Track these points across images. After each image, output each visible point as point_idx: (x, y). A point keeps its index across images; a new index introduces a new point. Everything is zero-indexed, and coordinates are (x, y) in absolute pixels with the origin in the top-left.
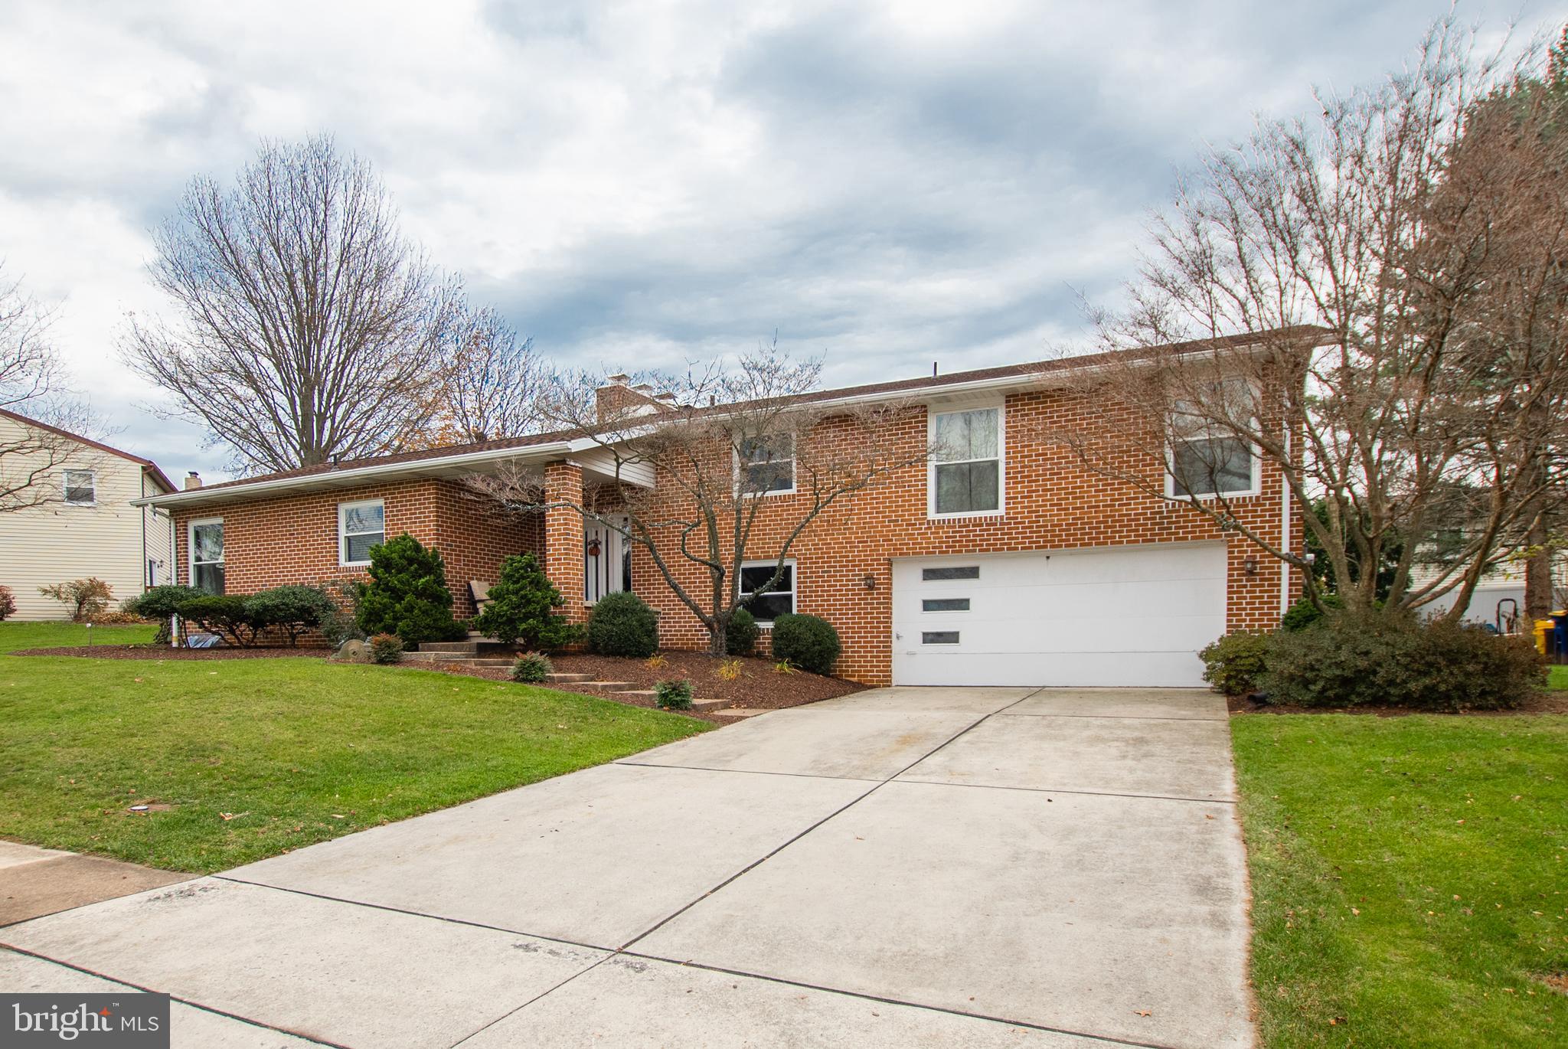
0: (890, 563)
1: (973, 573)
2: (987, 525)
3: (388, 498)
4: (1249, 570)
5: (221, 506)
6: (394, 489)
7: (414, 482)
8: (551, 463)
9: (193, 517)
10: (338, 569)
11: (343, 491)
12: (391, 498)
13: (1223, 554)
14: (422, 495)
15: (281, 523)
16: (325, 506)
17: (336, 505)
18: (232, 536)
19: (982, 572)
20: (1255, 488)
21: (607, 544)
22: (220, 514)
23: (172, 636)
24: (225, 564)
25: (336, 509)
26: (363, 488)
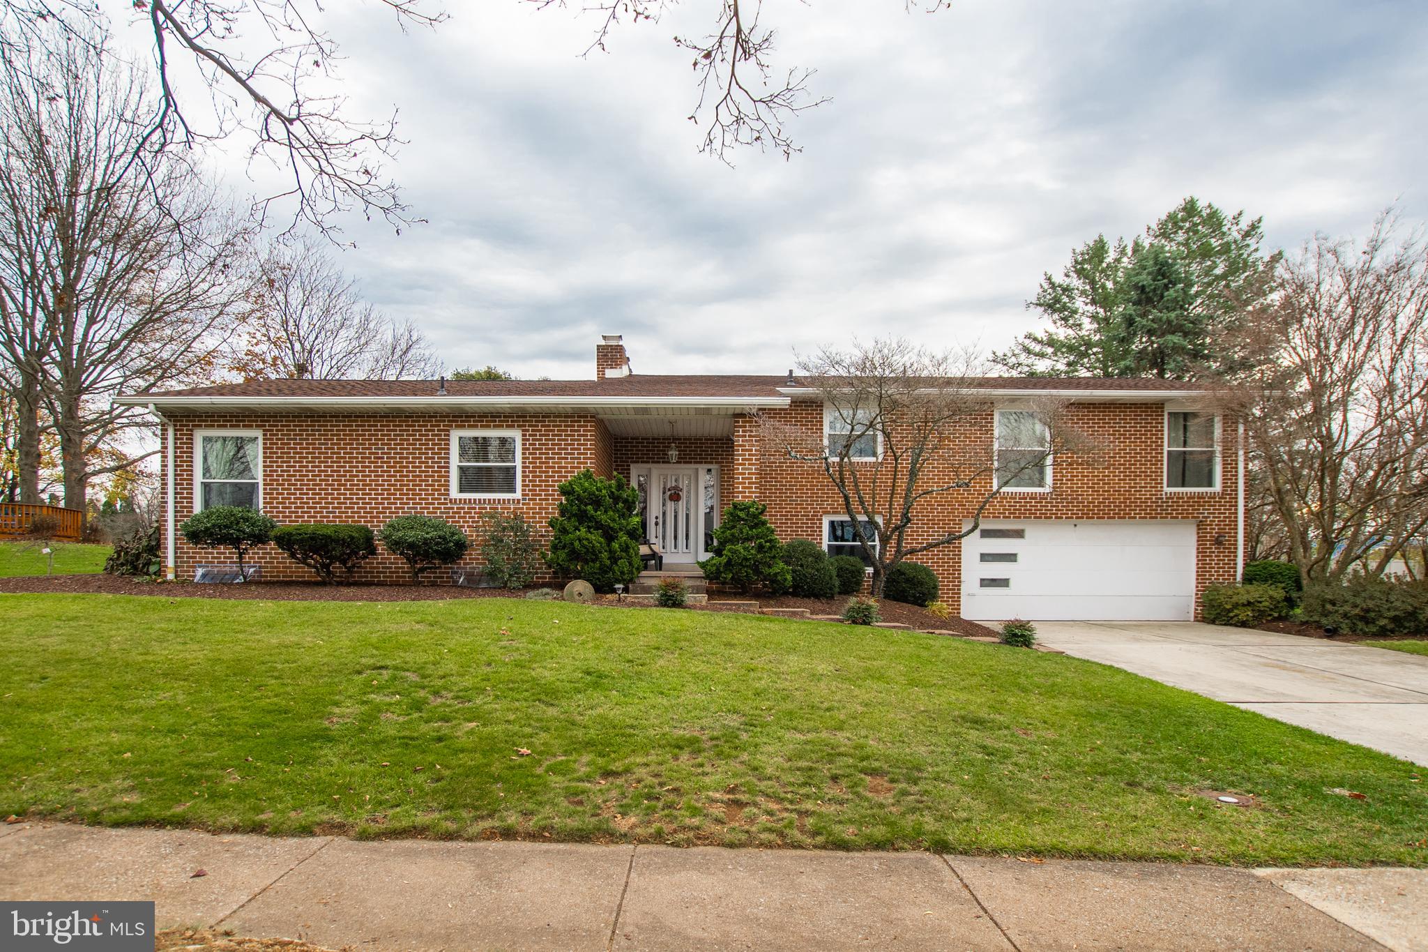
0: (961, 523)
1: (1019, 534)
3: (528, 431)
4: (1218, 542)
5: (259, 416)
6: (536, 421)
7: (565, 417)
8: (742, 415)
9: (205, 426)
10: (451, 500)
11: (462, 417)
12: (533, 431)
13: (1194, 529)
14: (575, 431)
15: (361, 444)
16: (434, 431)
17: (448, 431)
18: (277, 453)
19: (1027, 534)
20: (1218, 487)
21: (689, 492)
22: (257, 426)
23: (166, 567)
24: (264, 485)
25: (448, 435)
26: (492, 417)
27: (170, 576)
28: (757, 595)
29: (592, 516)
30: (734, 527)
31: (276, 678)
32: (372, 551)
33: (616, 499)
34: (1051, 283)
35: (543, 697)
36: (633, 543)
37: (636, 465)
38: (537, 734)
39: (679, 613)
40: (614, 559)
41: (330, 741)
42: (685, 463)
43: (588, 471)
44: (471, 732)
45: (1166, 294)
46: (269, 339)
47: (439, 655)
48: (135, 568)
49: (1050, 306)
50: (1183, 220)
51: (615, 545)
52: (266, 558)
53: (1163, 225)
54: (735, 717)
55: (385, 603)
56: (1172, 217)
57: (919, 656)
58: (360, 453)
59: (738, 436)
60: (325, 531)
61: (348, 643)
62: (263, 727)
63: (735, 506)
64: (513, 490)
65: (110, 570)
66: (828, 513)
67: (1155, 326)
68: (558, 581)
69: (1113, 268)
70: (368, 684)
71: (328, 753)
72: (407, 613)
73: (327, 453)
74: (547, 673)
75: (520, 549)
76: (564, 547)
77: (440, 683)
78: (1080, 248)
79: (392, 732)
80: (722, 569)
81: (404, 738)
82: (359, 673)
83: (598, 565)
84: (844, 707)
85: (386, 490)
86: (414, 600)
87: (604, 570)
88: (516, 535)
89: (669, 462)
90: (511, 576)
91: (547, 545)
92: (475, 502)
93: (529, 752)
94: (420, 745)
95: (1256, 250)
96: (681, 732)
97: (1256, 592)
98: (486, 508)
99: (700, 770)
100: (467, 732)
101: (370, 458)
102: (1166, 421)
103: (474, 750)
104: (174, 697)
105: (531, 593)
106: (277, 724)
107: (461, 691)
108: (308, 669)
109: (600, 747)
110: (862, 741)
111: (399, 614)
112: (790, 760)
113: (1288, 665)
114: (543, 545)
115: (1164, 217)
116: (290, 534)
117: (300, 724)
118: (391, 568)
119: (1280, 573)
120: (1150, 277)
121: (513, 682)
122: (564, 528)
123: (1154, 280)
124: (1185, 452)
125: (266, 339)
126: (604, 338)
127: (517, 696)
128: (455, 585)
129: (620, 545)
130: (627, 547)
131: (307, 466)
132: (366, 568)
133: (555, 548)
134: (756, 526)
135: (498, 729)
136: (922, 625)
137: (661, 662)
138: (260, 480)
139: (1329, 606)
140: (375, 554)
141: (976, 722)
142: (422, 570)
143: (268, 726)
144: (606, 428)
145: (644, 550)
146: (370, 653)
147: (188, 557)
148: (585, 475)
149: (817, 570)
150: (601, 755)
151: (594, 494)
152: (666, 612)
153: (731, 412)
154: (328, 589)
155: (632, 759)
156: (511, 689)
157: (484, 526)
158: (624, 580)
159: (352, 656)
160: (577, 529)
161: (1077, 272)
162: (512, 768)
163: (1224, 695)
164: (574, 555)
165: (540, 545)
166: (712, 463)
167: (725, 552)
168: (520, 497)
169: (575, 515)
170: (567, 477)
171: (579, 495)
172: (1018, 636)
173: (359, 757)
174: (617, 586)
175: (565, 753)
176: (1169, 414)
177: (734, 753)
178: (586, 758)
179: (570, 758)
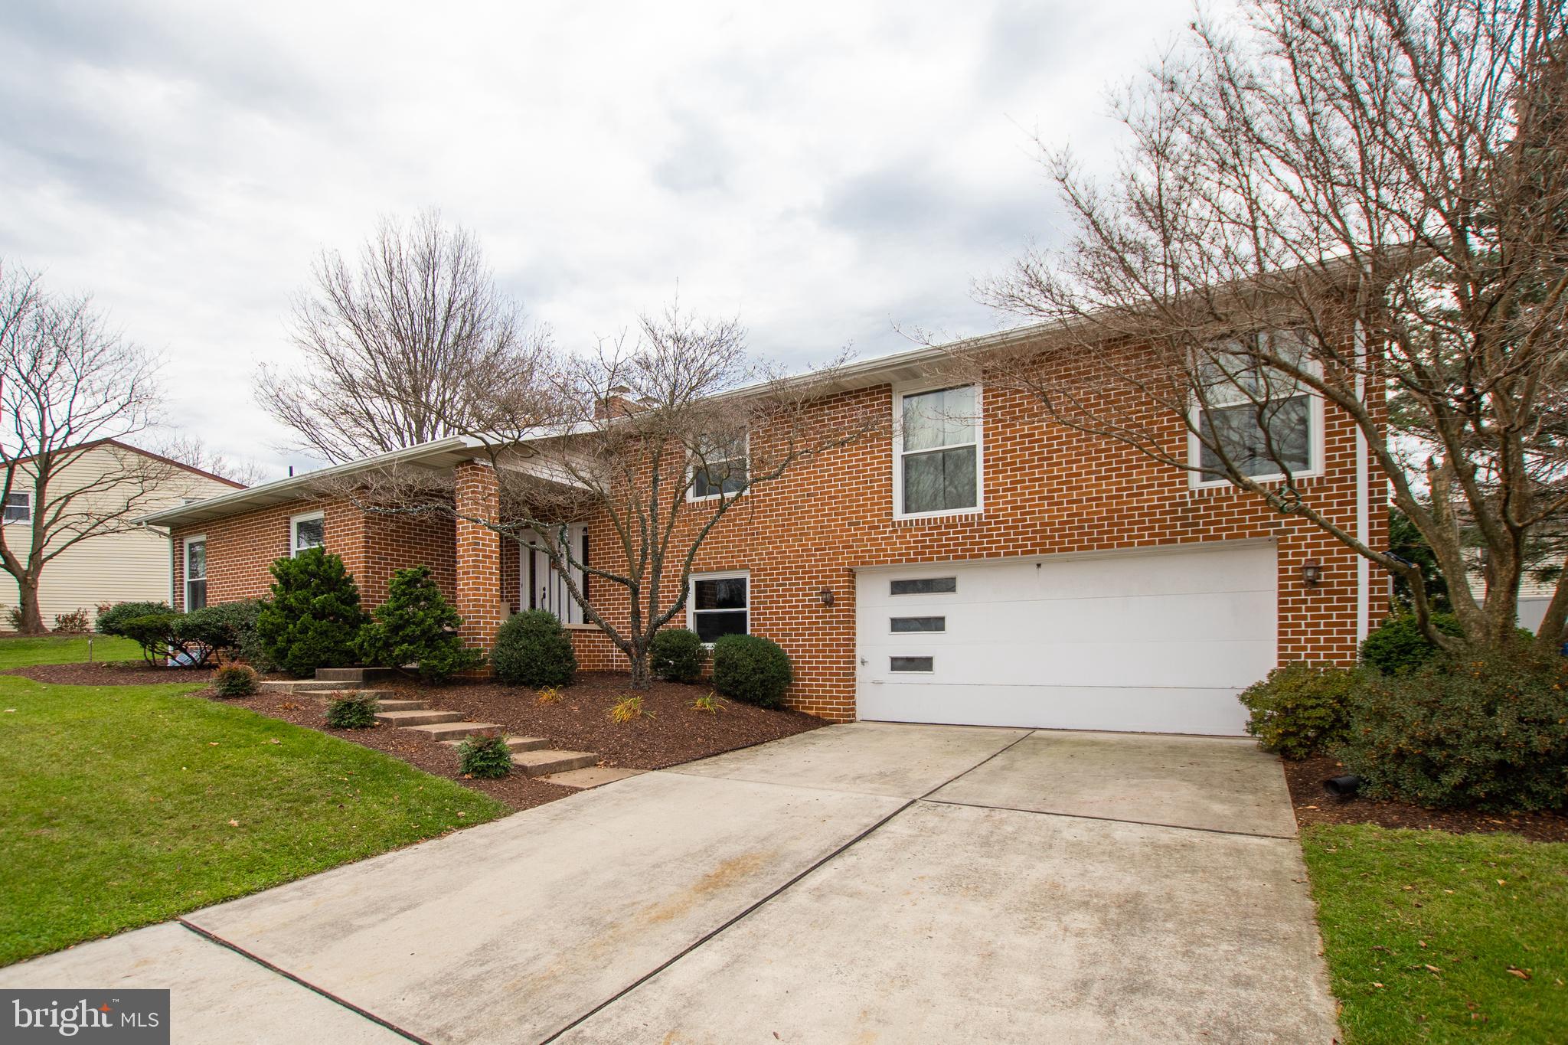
0: (852, 574)
1: (947, 586)
2: (962, 525)
3: (327, 509)
4: (1310, 580)
5: (205, 522)
6: (332, 499)
9: (186, 534)
12: (330, 509)
13: (1272, 557)
14: (354, 504)
16: (279, 519)
17: (288, 518)
18: (212, 552)
19: (960, 584)
20: (1316, 467)
22: (204, 530)
24: (208, 581)
25: (288, 522)
37: (524, 531)
66: (691, 571)
73: (232, 550)
131: (224, 563)
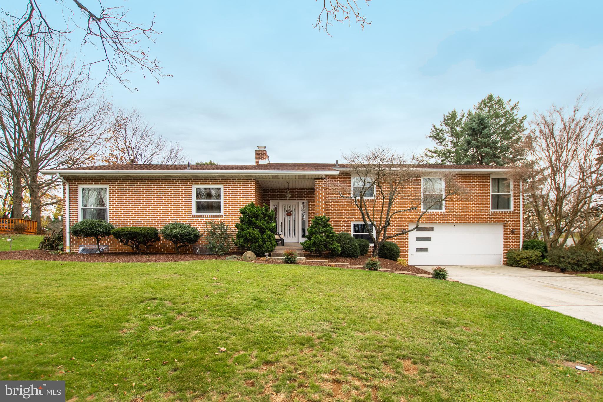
0: (408, 225)
1: (432, 229)
2: (439, 214)
3: (226, 185)
4: (512, 232)
5: (107, 179)
6: (230, 181)
7: (242, 179)
8: (318, 179)
9: (83, 183)
10: (193, 216)
11: (197, 179)
12: (228, 185)
13: (502, 227)
14: (247, 186)
15: (153, 191)
16: (185, 185)
17: (191, 186)
18: (115, 195)
19: (435, 229)
20: (512, 209)
21: (295, 212)
22: (106, 183)
23: (66, 246)
24: (110, 209)
25: (192, 188)
26: (210, 179)
27: (68, 251)
28: (326, 257)
29: (255, 223)
30: (316, 227)
31: (100, 306)
32: (158, 239)
33: (265, 215)
34: (435, 128)
35: (233, 314)
36: (272, 235)
37: (273, 201)
38: (229, 337)
39: (293, 266)
40: (264, 242)
41: (120, 345)
42: (293, 199)
43: (252, 203)
44: (195, 337)
45: (483, 131)
46: (119, 149)
47: (183, 291)
48: (52, 247)
49: (435, 137)
50: (488, 103)
51: (265, 236)
52: (111, 242)
53: (480, 105)
54: (328, 324)
55: (161, 263)
56: (483, 101)
57: (403, 286)
58: (153, 195)
59: (317, 188)
60: (135, 230)
61: (139, 285)
62: (86, 337)
63: (316, 218)
64: (220, 212)
65: (41, 248)
66: (353, 221)
67: (479, 144)
68: (240, 251)
69: (459, 122)
70: (145, 309)
71: (118, 353)
72: (170, 268)
73: (138, 195)
74: (235, 300)
75: (223, 237)
76: (242, 237)
77: (182, 307)
78: (447, 114)
79: (154, 338)
80: (311, 246)
81: (160, 341)
82: (142, 302)
83: (257, 244)
84: (378, 316)
85: (164, 212)
86: (175, 261)
87: (260, 246)
88: (221, 231)
89: (287, 199)
90: (219, 249)
91: (235, 236)
92: (203, 217)
93: (225, 349)
94: (168, 346)
95: (517, 115)
96: (303, 334)
97: (529, 253)
98: (208, 219)
99: (315, 359)
100: (193, 337)
101: (157, 198)
102: (491, 182)
103: (196, 349)
104: (44, 319)
105: (228, 257)
106: (94, 334)
107: (192, 311)
108: (117, 301)
109: (262, 345)
110: (392, 337)
111: (167, 269)
112: (360, 350)
113: (555, 287)
114: (233, 236)
115: (480, 102)
116: (119, 232)
117: (106, 334)
118: (167, 246)
119: (538, 245)
120: (477, 125)
121: (218, 306)
122: (242, 228)
123: (478, 126)
124: (498, 195)
125: (117, 149)
126: (258, 147)
127: (220, 314)
128: (195, 254)
129: (267, 236)
130: (270, 236)
131: (129, 201)
132: (155, 246)
133: (238, 237)
134: (325, 227)
135: (209, 335)
136: (397, 269)
137: (289, 293)
138: (108, 208)
139: (562, 259)
140: (159, 240)
141: (443, 324)
142: (180, 247)
143: (89, 335)
144: (260, 185)
145: (277, 237)
146: (149, 291)
147: (75, 242)
148: (251, 205)
149: (351, 246)
150: (263, 350)
151: (255, 213)
152: (288, 266)
153: (313, 177)
154: (137, 256)
155: (278, 353)
156: (217, 310)
157: (207, 227)
158: (269, 251)
159: (140, 292)
160: (248, 228)
161: (445, 124)
162: (215, 360)
163: (538, 303)
164: (247, 240)
165: (232, 236)
166: (304, 200)
167: (312, 238)
168: (223, 215)
169: (247, 222)
170: (243, 206)
171: (249, 214)
172: (441, 275)
173: (134, 355)
174: (266, 254)
175: (245, 349)
176: (492, 179)
177: (331, 347)
178: (255, 353)
179: (247, 353)
